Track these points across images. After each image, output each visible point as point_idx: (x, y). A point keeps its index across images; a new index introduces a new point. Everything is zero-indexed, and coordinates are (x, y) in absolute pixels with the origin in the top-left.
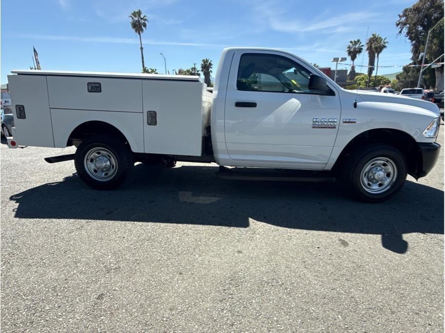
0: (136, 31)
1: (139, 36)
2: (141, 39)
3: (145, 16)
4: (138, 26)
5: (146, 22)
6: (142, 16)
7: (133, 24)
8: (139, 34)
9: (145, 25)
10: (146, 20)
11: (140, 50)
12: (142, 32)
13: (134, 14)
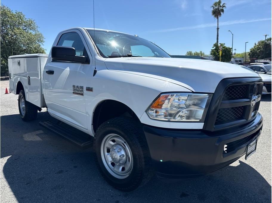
0: (215, 16)
1: (217, 20)
2: (218, 22)
3: (224, 4)
4: (217, 13)
5: (224, 8)
6: (221, 5)
7: (213, 11)
8: (218, 18)
9: (223, 11)
10: (224, 6)
11: (217, 30)
12: (220, 16)
13: (215, 4)
